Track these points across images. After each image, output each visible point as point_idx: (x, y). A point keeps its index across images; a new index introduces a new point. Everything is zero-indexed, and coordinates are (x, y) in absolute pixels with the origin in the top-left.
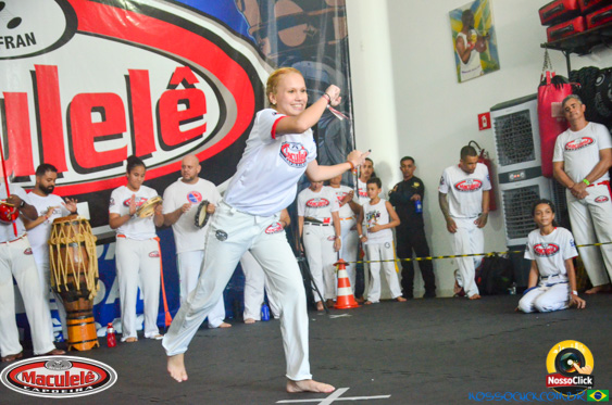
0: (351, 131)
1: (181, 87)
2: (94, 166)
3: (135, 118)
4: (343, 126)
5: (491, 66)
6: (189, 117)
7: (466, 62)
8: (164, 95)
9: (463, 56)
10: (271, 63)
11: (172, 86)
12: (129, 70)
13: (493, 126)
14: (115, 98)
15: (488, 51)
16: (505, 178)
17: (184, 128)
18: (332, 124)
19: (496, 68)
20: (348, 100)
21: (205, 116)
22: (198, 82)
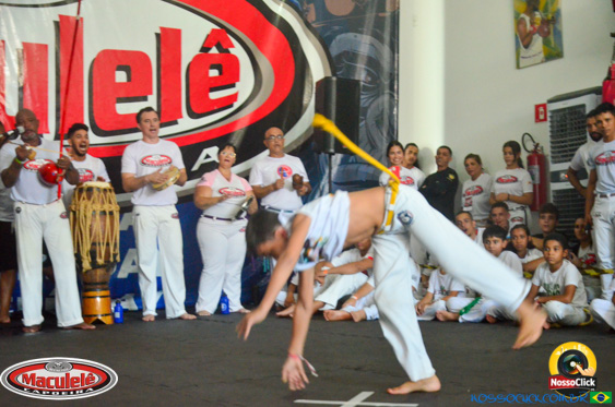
0: (395, 113)
1: (214, 51)
2: (113, 129)
3: (163, 81)
4: (386, 106)
5: (553, 53)
6: (220, 84)
7: (526, 47)
8: (196, 58)
9: (524, 40)
11: (205, 49)
12: (162, 29)
13: (549, 119)
14: (143, 57)
15: (551, 38)
16: (556, 177)
17: (214, 96)
18: (375, 104)
19: (559, 55)
20: (393, 77)
21: (237, 84)
22: (233, 46)
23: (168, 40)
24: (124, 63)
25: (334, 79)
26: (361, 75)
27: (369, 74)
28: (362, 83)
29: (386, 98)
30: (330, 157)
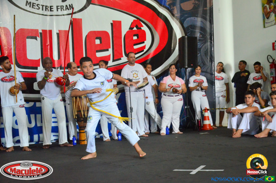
1: (135, 29)
2: (95, 63)
3: (114, 42)
4: (209, 47)
6: (138, 42)
7: (268, 18)
8: (128, 32)
9: (266, 15)
10: (177, 18)
11: (131, 28)
12: (113, 21)
14: (106, 33)
17: (136, 47)
20: (212, 35)
21: (145, 42)
22: (143, 26)
23: (116, 25)
24: (99, 36)
25: (186, 37)
26: (198, 35)
27: (201, 34)
28: (198, 38)
29: (209, 43)
30: (186, 70)
